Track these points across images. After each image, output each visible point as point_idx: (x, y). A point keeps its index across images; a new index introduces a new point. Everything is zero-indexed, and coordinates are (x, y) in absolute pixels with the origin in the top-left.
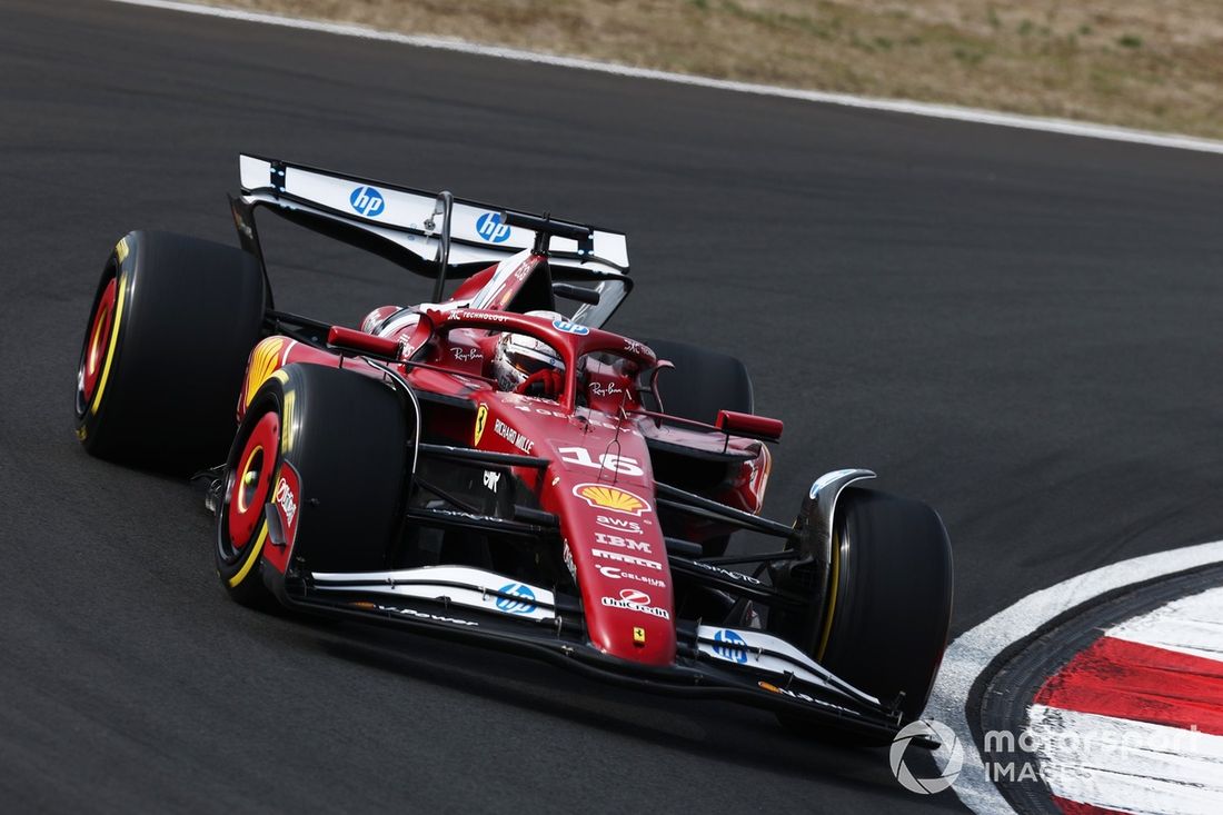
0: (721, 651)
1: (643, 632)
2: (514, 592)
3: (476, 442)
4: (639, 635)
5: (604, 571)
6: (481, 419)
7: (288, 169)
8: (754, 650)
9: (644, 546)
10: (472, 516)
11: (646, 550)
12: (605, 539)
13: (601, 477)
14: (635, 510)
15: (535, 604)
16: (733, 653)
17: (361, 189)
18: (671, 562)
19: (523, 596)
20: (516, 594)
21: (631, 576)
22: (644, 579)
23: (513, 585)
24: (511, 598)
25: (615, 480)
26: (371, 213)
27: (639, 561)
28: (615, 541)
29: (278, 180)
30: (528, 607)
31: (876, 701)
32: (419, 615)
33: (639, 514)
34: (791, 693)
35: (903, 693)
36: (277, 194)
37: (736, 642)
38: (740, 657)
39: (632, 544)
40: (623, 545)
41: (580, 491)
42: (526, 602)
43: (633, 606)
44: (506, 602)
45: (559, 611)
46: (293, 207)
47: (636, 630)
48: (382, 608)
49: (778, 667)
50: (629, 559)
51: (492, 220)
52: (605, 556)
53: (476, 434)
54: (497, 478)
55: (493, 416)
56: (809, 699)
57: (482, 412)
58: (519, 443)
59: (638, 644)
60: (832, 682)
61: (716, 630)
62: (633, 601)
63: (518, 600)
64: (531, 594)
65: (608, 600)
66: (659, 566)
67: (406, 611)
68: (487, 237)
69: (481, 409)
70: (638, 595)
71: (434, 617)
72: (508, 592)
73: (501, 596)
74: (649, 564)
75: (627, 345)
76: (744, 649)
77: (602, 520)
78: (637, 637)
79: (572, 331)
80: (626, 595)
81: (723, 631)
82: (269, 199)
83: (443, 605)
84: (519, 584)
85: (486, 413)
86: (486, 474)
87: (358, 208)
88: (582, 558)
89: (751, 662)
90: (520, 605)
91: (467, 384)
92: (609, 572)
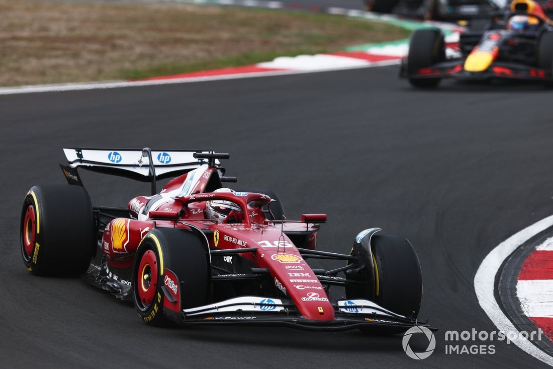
0: (348, 309)
1: (321, 308)
2: (266, 302)
3: (216, 245)
4: (321, 310)
5: (298, 287)
6: (216, 236)
7: (82, 151)
8: (360, 307)
9: (307, 274)
10: (233, 275)
11: (309, 276)
12: (292, 274)
13: (278, 250)
14: (297, 261)
15: (275, 306)
16: (353, 309)
17: (111, 153)
18: (319, 279)
19: (270, 303)
20: (267, 303)
21: (308, 287)
22: (313, 287)
23: (264, 300)
24: (266, 305)
25: (284, 251)
26: (117, 161)
27: (308, 281)
28: (296, 275)
29: (80, 156)
30: (273, 307)
31: (404, 317)
32: (232, 318)
33: (299, 262)
34: (377, 320)
35: (414, 312)
36: (81, 161)
37: (353, 305)
38: (355, 310)
39: (303, 275)
40: (300, 276)
41: (274, 257)
42: (271, 305)
43: (314, 299)
44: (264, 307)
45: (285, 307)
46: (92, 165)
47: (319, 308)
48: (216, 318)
49: (370, 311)
50: (305, 281)
51: (163, 155)
52: (296, 281)
53: (215, 242)
54: (231, 258)
55: (222, 234)
56: (384, 321)
57: (216, 233)
58: (239, 243)
59: (321, 314)
60: (389, 313)
61: (344, 302)
62: (313, 297)
63: (268, 305)
64: (273, 302)
65: (304, 298)
66: (316, 281)
67: (226, 318)
68: (163, 162)
69: (215, 232)
70: (314, 294)
71: (238, 318)
72: (264, 303)
73: (261, 305)
74: (312, 281)
75: (261, 196)
76: (356, 307)
77: (287, 267)
78: (320, 311)
79: (241, 195)
80: (310, 295)
81: (347, 301)
82: (79, 164)
83: (240, 313)
84: (267, 299)
85: (218, 234)
86: (224, 257)
87: (112, 161)
88: (287, 284)
89: (360, 311)
90: (270, 307)
91: (205, 223)
92: (300, 287)
